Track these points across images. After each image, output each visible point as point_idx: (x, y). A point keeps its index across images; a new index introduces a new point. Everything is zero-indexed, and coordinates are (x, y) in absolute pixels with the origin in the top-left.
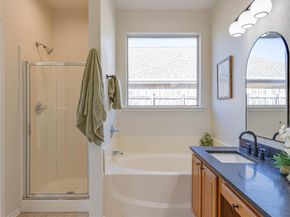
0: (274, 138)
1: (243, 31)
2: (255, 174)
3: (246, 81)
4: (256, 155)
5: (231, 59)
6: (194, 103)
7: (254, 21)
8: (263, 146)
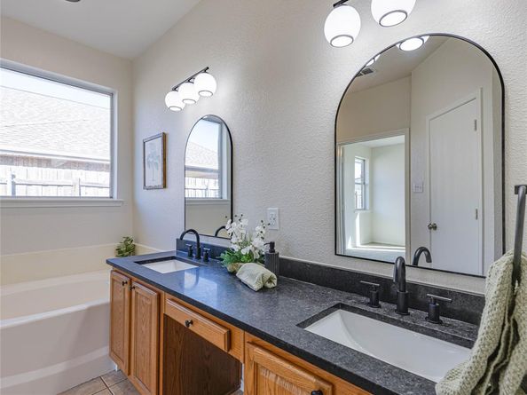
0: (216, 235)
1: (182, 106)
2: (197, 280)
3: (186, 168)
4: (198, 258)
5: (164, 137)
6: (105, 193)
7: (196, 98)
8: (205, 245)
